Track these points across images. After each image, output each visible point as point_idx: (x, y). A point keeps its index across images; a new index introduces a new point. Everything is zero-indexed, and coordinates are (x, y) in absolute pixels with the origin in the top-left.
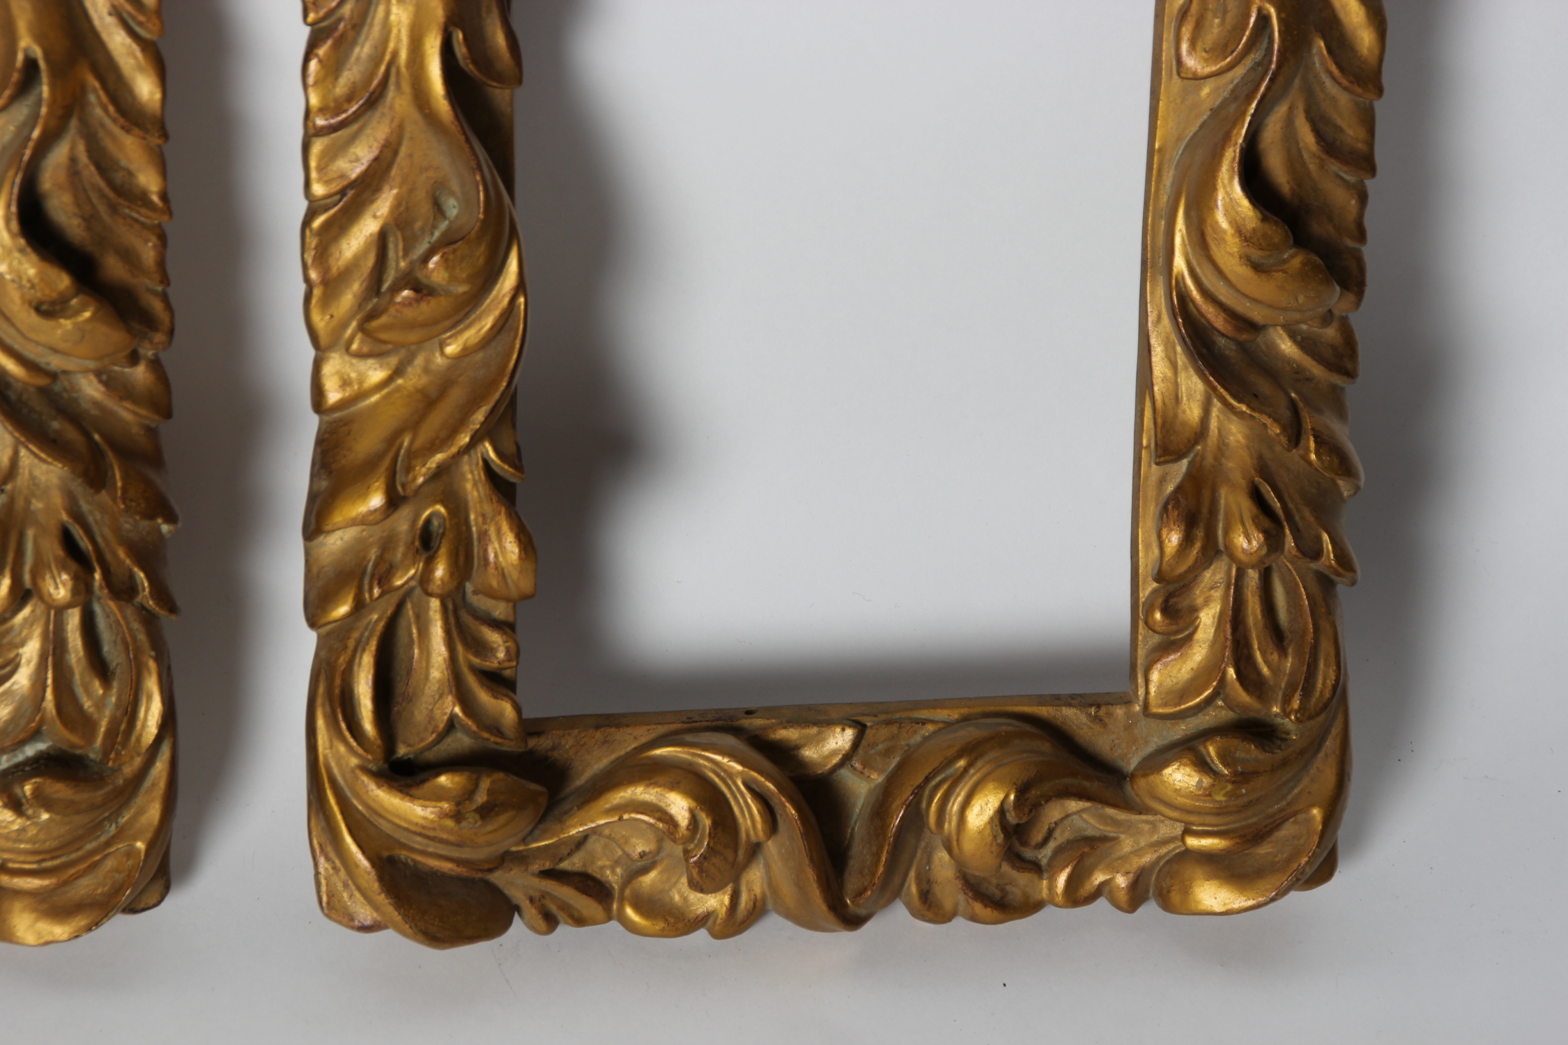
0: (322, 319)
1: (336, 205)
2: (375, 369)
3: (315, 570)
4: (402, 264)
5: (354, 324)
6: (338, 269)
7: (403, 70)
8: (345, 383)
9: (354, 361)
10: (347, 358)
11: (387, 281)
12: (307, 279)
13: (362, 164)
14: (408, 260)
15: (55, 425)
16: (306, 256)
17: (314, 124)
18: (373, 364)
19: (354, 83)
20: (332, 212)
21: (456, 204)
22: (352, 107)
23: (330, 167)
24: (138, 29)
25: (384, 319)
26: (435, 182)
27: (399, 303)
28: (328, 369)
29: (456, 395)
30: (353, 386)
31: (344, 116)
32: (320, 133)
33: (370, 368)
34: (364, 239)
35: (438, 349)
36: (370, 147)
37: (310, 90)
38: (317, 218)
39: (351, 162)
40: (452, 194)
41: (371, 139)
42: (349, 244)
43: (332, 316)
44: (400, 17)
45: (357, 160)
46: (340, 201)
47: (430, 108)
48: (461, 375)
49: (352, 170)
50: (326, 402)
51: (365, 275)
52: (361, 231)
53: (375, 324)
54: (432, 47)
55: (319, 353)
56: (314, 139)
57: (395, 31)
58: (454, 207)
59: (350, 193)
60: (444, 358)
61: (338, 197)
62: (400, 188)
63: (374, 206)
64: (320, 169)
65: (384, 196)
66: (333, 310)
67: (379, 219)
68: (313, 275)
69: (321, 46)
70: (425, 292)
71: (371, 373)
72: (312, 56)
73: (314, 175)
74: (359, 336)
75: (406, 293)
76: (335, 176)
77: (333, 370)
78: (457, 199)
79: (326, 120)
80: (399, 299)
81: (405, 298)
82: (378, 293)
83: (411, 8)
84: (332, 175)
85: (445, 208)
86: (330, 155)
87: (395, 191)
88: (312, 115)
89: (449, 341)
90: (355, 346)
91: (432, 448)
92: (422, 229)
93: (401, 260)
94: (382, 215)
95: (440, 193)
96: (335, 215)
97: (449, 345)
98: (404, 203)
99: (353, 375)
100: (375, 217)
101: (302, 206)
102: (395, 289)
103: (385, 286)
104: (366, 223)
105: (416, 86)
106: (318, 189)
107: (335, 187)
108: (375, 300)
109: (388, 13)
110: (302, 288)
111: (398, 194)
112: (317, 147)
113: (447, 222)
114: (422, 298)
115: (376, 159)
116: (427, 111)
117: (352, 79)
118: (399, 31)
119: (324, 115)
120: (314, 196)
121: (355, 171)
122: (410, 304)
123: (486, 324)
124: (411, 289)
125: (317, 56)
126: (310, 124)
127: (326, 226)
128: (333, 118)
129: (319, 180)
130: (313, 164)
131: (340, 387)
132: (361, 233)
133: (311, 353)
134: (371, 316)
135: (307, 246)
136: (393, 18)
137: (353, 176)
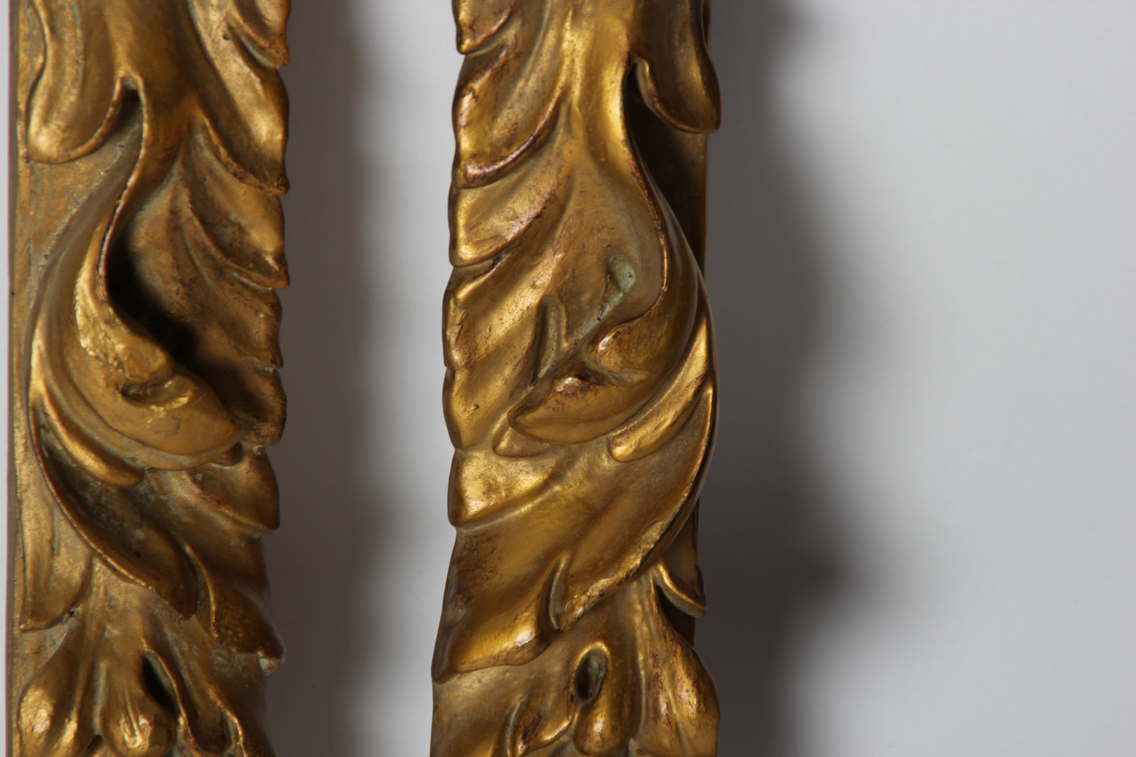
0: (465, 410)
1: (488, 271)
2: (527, 473)
3: (445, 719)
4: (565, 345)
5: (504, 417)
6: (487, 349)
7: (576, 109)
8: (490, 489)
9: (502, 462)
10: (493, 458)
11: (545, 365)
12: (448, 361)
13: (522, 222)
14: (572, 340)
15: (139, 534)
16: (448, 333)
17: (466, 173)
18: (525, 466)
19: (516, 124)
20: (482, 280)
21: (633, 273)
22: (512, 153)
23: (481, 226)
24: (258, 56)
25: (541, 412)
26: (609, 246)
27: (561, 393)
28: (470, 472)
29: (626, 507)
30: (500, 493)
31: (502, 164)
32: (473, 185)
33: (521, 471)
34: (520, 313)
35: (605, 450)
36: (532, 202)
37: (462, 132)
38: (464, 287)
39: (508, 219)
40: (629, 260)
41: (534, 192)
42: (501, 319)
43: (477, 407)
44: (575, 45)
45: (516, 217)
46: (493, 266)
47: (606, 156)
48: (632, 482)
49: (508, 229)
50: (467, 512)
51: (519, 358)
52: (517, 303)
53: (530, 417)
54: (612, 82)
55: (460, 451)
56: (464, 191)
57: (567, 61)
58: (630, 276)
59: (505, 258)
60: (612, 461)
61: (491, 261)
62: (566, 252)
63: (534, 274)
64: (469, 228)
65: (545, 261)
66: (479, 400)
67: (538, 290)
68: (456, 356)
69: (477, 79)
70: (592, 380)
71: (522, 477)
72: (466, 91)
73: (462, 234)
74: (510, 431)
75: (569, 380)
76: (488, 237)
77: (477, 473)
78: (634, 267)
79: (480, 168)
80: (560, 388)
81: (566, 386)
82: (534, 379)
83: (588, 34)
84: (484, 235)
85: (619, 277)
86: (482, 211)
87: (559, 256)
88: (463, 163)
89: (619, 440)
90: (503, 444)
91: (595, 571)
92: (591, 303)
93: (564, 340)
94: (543, 284)
95: (614, 259)
96: (485, 283)
97: (619, 445)
98: (570, 270)
99: (500, 479)
100: (534, 286)
101: (446, 271)
102: (556, 375)
103: (543, 371)
104: (523, 294)
105: (591, 130)
106: (467, 252)
107: (488, 249)
108: (530, 388)
109: (559, 40)
110: (443, 370)
111: (563, 259)
112: (467, 201)
113: (621, 295)
114: (588, 387)
115: (538, 216)
116: (603, 159)
117: (513, 120)
118: (573, 61)
119: (478, 162)
120: (461, 260)
121: (512, 231)
122: (574, 394)
123: (665, 421)
124: (575, 376)
125: (472, 90)
126: (461, 173)
127: (475, 296)
128: (488, 166)
129: (468, 241)
130: (461, 221)
131: (484, 493)
132: (516, 306)
133: (449, 451)
134: (526, 407)
135: (450, 320)
136: (565, 45)
137: (510, 237)
